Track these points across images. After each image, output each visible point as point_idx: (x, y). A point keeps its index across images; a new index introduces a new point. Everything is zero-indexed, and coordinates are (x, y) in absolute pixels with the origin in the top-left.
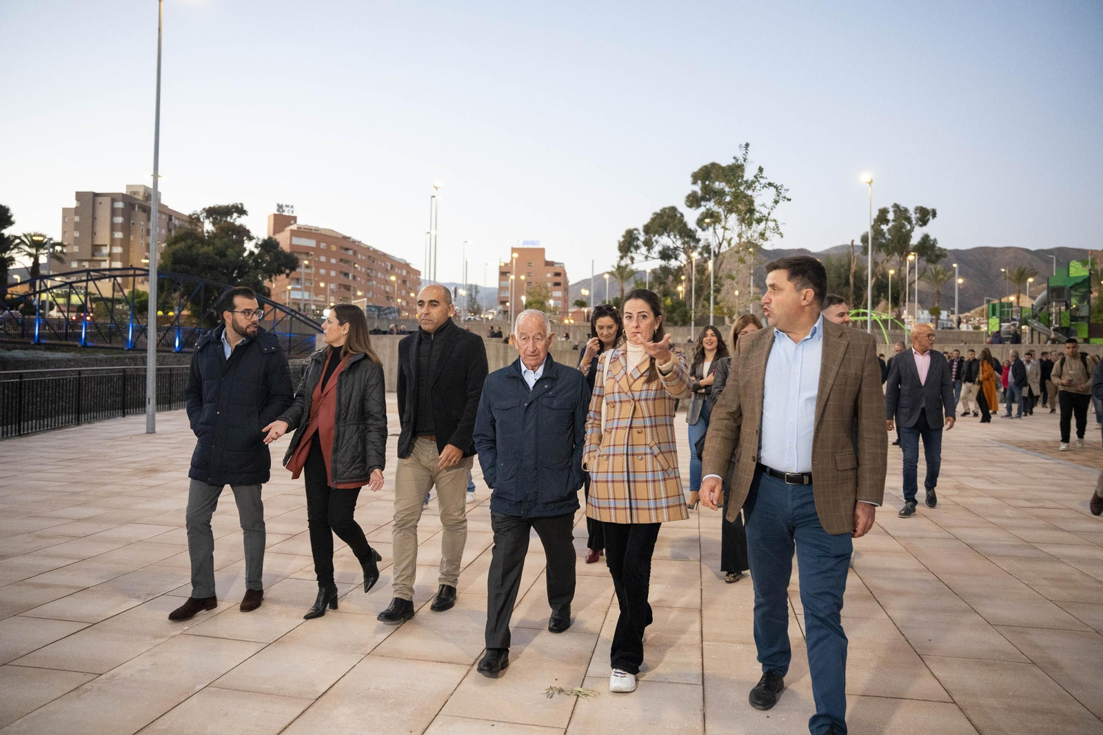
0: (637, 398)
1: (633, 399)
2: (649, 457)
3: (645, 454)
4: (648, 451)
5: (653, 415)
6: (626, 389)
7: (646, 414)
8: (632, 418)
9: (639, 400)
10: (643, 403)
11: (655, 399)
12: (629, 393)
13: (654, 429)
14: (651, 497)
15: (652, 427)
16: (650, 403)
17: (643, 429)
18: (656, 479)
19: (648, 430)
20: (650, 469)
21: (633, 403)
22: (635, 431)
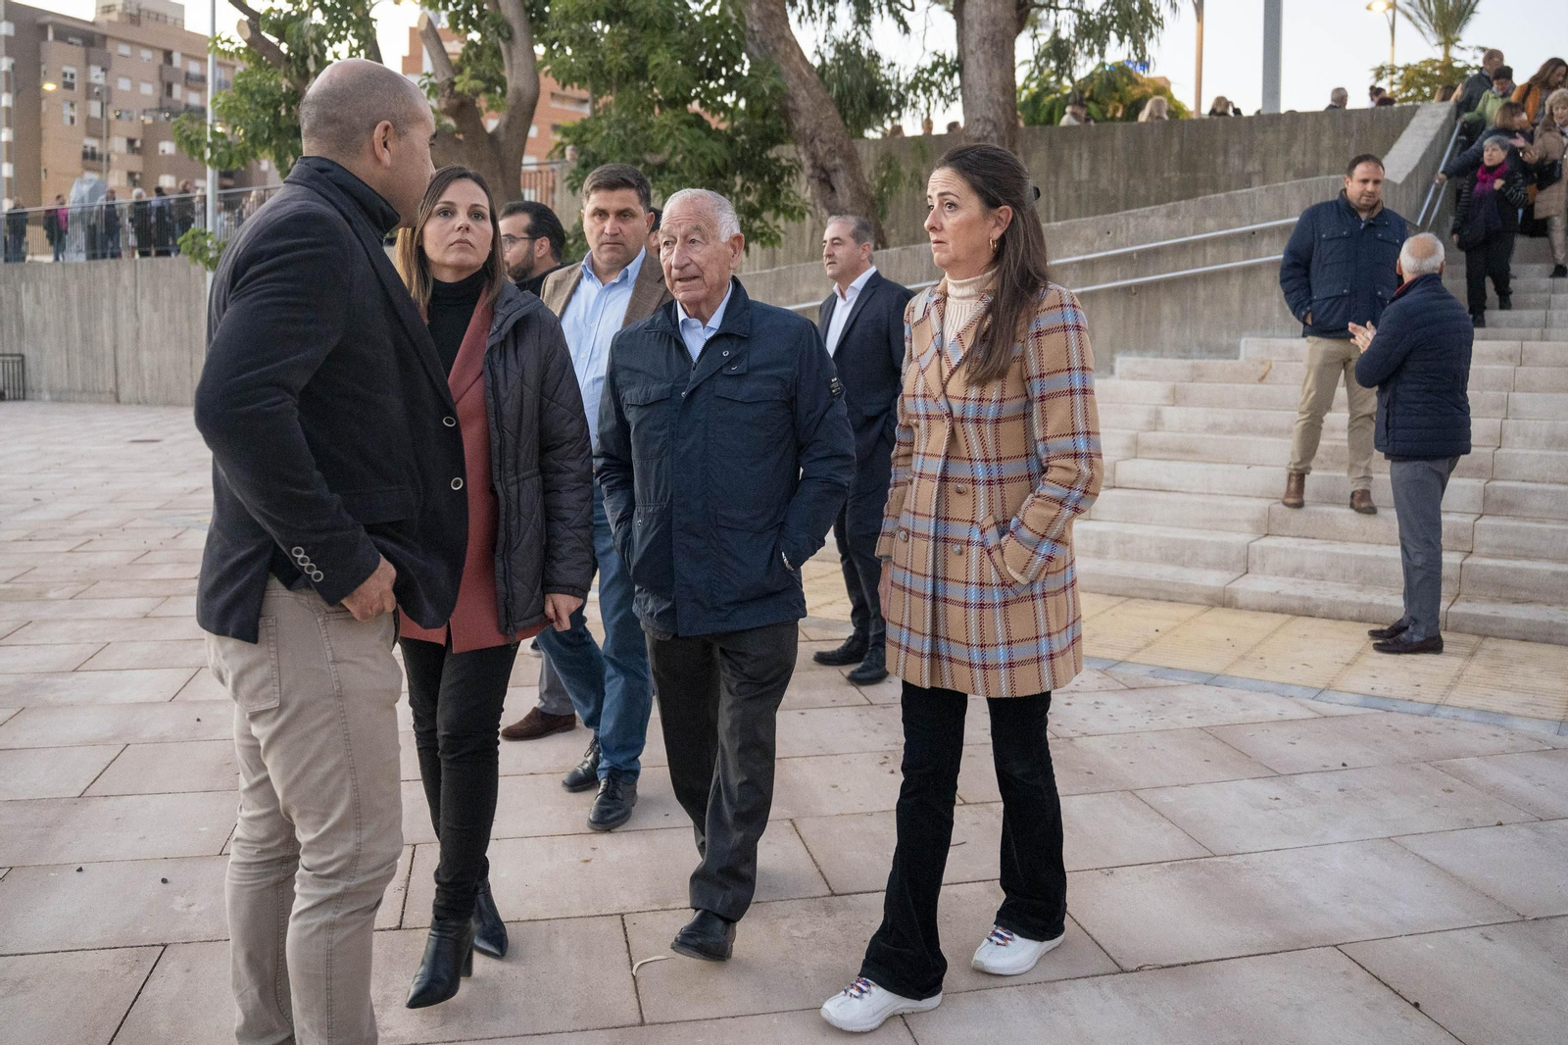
0: (957, 413)
1: (950, 414)
2: (975, 551)
3: (968, 542)
4: (976, 537)
5: (992, 455)
6: (936, 389)
7: (977, 453)
8: (947, 456)
9: (962, 420)
10: (971, 427)
11: (998, 421)
12: (942, 401)
13: (996, 488)
14: (974, 639)
15: (990, 483)
16: (988, 429)
17: (970, 486)
18: (987, 601)
19: (982, 490)
20: (974, 578)
21: (947, 422)
22: (951, 486)
